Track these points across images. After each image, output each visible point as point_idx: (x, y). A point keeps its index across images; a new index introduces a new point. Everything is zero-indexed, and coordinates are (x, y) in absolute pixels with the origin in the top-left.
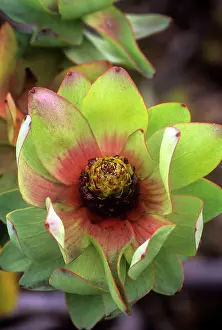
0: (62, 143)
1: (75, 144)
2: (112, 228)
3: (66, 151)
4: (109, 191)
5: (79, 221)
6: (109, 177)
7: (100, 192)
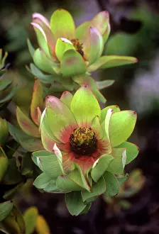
0: (62, 123)
1: (67, 125)
2: (85, 160)
3: (63, 128)
4: (82, 141)
5: (70, 158)
6: (83, 134)
7: (79, 142)
